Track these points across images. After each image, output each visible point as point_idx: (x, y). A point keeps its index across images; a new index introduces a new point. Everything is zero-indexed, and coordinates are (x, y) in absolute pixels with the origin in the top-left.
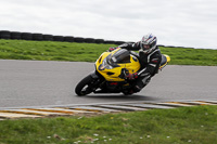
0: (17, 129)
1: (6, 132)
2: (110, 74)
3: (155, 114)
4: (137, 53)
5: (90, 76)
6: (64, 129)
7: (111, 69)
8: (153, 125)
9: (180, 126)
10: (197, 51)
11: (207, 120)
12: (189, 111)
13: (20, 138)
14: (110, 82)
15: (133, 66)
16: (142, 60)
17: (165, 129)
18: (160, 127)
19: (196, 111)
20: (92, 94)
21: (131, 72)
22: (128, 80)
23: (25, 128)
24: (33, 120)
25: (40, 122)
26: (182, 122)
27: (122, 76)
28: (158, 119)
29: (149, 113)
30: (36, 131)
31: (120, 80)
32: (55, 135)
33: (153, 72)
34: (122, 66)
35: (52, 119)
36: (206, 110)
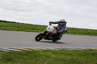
3: (13, 53)
8: (12, 58)
9: (24, 59)
10: (34, 25)
11: (36, 56)
12: (29, 52)
17: (17, 60)
18: (15, 59)
19: (32, 52)
26: (25, 57)
28: (14, 56)
29: (11, 53)
36: (36, 52)
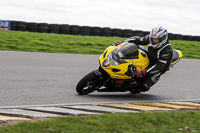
0: (151, 121)
1: (142, 123)
2: (115, 70)
4: (146, 48)
5: (93, 73)
6: (194, 122)
7: (117, 66)
13: (154, 130)
14: (115, 80)
15: (141, 62)
16: (151, 55)
20: (96, 93)
21: (139, 69)
22: (136, 78)
23: (159, 120)
24: (166, 113)
25: (172, 115)
27: (128, 73)
30: (168, 123)
31: (127, 77)
32: (186, 127)
33: (164, 69)
34: (130, 62)
35: (183, 112)
